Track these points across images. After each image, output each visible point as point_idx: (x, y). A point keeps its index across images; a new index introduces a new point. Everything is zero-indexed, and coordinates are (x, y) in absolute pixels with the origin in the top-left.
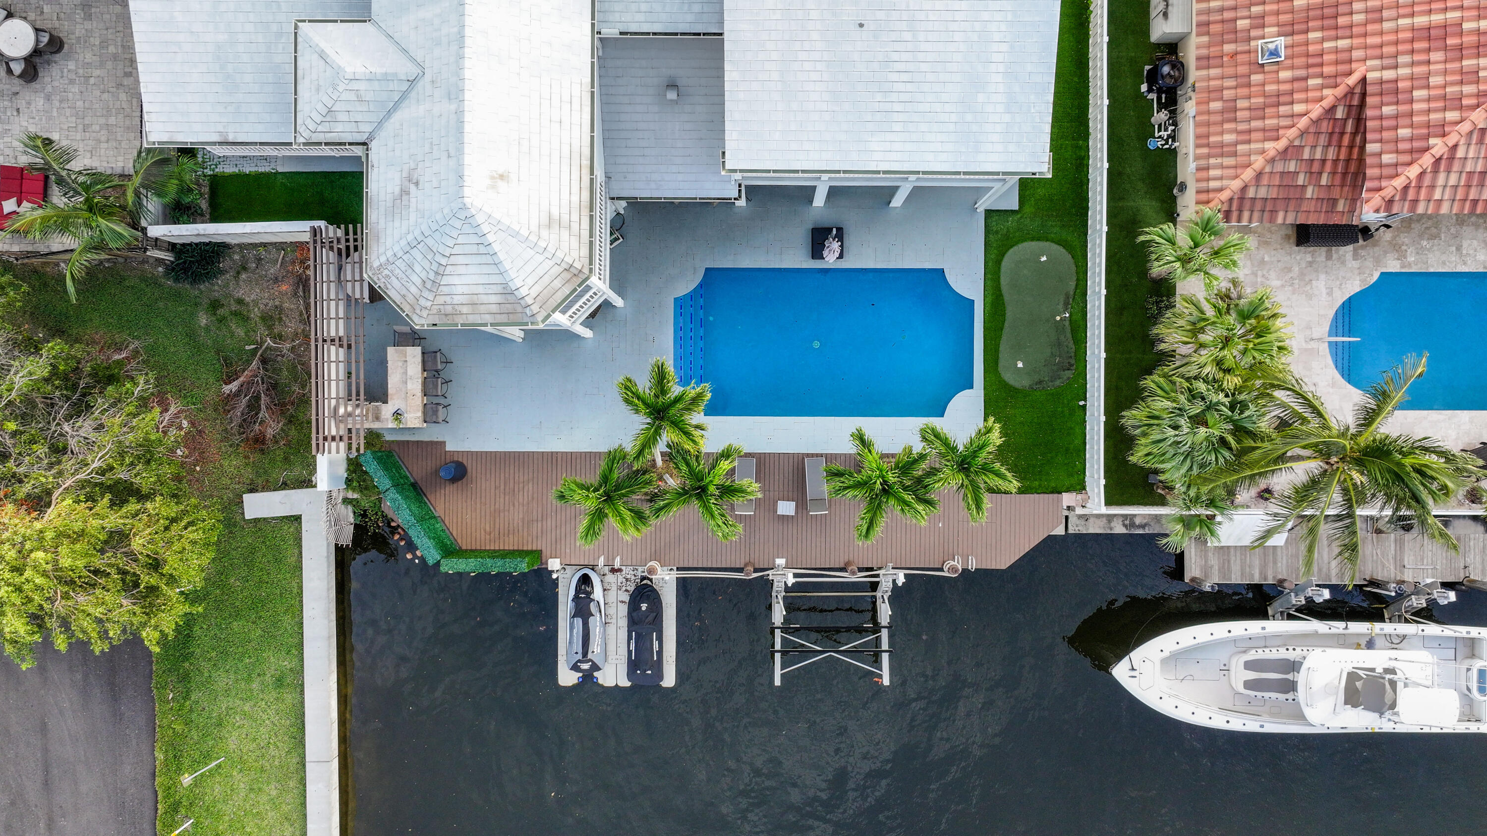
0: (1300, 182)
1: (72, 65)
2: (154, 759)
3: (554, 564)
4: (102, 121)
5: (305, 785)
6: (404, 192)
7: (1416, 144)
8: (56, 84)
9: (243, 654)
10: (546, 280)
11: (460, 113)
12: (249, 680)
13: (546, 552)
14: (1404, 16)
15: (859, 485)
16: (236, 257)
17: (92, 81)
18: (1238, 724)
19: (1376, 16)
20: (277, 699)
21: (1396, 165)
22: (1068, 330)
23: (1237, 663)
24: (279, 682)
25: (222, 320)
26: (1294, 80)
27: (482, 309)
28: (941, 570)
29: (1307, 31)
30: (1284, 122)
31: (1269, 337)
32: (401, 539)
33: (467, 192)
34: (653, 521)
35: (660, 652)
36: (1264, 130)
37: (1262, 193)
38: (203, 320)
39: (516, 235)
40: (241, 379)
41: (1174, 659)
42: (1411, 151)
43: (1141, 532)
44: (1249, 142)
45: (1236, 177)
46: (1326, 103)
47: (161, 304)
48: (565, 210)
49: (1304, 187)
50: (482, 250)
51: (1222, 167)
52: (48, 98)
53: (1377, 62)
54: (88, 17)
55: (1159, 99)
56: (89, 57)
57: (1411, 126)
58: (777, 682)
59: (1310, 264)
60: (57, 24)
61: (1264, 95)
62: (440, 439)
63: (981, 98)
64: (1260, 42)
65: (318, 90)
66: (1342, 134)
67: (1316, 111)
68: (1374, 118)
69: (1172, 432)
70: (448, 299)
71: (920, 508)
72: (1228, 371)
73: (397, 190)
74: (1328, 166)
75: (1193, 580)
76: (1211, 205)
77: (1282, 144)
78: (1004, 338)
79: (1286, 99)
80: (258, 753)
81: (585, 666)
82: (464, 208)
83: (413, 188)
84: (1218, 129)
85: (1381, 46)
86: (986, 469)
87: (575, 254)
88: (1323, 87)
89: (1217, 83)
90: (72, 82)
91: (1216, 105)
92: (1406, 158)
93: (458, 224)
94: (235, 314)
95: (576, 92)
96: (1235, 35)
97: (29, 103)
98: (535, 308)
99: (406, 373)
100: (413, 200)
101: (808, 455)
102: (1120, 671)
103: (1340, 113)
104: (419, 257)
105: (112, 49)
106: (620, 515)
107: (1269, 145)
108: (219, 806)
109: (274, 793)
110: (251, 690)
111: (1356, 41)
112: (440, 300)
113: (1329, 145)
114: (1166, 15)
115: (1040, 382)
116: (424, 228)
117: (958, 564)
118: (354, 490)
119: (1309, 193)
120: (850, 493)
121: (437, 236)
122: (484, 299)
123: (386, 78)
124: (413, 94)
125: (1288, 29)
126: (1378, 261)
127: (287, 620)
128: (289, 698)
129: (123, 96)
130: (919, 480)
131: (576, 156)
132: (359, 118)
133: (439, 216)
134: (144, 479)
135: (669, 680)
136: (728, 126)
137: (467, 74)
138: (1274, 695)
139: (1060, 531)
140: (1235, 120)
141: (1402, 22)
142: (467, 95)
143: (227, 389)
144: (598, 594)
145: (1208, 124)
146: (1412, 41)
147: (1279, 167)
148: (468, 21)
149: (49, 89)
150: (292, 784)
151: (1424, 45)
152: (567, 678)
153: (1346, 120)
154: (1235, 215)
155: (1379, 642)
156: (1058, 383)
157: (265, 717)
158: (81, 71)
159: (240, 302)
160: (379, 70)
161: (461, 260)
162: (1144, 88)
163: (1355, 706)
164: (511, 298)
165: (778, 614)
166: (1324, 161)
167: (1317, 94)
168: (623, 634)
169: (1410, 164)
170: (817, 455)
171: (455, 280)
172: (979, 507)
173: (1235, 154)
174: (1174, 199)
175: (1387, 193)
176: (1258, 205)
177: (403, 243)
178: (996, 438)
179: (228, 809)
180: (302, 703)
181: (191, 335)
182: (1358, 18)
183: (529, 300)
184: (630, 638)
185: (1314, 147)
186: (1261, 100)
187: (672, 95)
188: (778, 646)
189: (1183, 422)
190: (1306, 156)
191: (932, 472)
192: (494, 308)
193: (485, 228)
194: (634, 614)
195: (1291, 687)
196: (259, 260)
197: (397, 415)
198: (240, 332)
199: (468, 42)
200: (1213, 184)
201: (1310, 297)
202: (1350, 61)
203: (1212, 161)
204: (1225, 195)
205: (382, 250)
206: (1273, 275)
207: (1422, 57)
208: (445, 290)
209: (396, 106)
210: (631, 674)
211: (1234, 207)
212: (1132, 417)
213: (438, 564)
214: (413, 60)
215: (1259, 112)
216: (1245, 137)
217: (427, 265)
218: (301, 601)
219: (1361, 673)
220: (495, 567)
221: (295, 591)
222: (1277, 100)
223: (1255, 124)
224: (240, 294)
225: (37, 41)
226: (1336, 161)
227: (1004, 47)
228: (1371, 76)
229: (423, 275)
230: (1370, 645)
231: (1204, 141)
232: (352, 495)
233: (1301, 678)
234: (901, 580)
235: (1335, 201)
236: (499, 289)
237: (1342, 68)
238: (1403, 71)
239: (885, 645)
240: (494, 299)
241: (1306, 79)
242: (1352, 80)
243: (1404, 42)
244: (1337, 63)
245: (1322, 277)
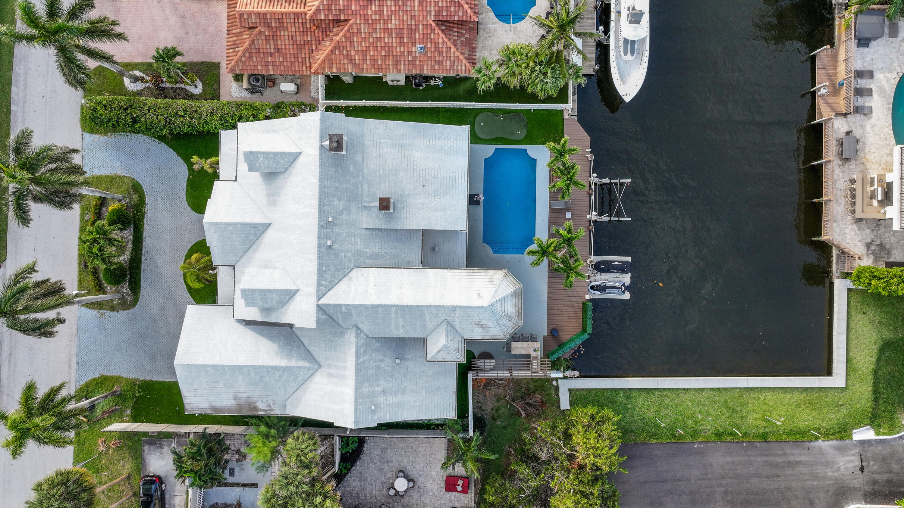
0: (464, 39)
1: (409, 467)
2: (656, 443)
3: (588, 297)
4: (428, 457)
5: (666, 389)
6: (482, 326)
7: (457, 5)
8: (415, 473)
9: (618, 410)
10: (508, 283)
11: (461, 307)
12: (628, 409)
13: (583, 300)
14: (414, 8)
15: (568, 188)
16: (477, 410)
17: (414, 460)
18: (646, 59)
19: (413, 17)
20: (634, 398)
21: (463, 11)
22: (506, 115)
23: (625, 58)
24: (628, 397)
25: (499, 416)
26: (431, 42)
27: (517, 303)
28: (591, 161)
29: (415, 38)
30: (445, 46)
31: (516, 50)
32: (576, 355)
33: (484, 305)
34: (579, 256)
35: (619, 262)
36: (447, 52)
37: (467, 52)
38: (499, 423)
39: (496, 292)
40: (520, 409)
41: (623, 79)
42: (459, 7)
43: (577, 90)
44: (450, 57)
45: (462, 61)
46: (440, 32)
47: (493, 438)
48: (486, 277)
49: (466, 38)
50: (501, 302)
51: (458, 66)
52: (420, 476)
53: (428, 17)
54: (391, 461)
55: (425, 82)
56: (406, 461)
57: (451, 7)
58: (630, 219)
59: (484, 30)
60: (394, 472)
61: (435, 52)
62: (543, 337)
63: (446, 148)
64: (417, 53)
65: (449, 353)
66: (449, 26)
67: (442, 35)
68: (447, 18)
69: (549, 84)
70: (514, 314)
71: (575, 168)
72: (528, 65)
73: (481, 329)
74: (459, 30)
75: (594, 71)
76: (471, 69)
77: (452, 46)
78: (509, 138)
79: (437, 44)
80: (654, 405)
81: (623, 288)
82: (489, 306)
83: (481, 323)
84: (445, 67)
85: (423, 15)
86: (563, 147)
87: (500, 275)
88: (435, 33)
89: (429, 66)
90: (414, 467)
91: (437, 67)
92: (461, 8)
93: (493, 308)
94: (497, 411)
95: (450, 274)
96: (414, 60)
97: (422, 483)
98: (517, 287)
99: (521, 347)
100: (485, 323)
101: (550, 207)
102: (627, 99)
103: (443, 28)
104: (502, 322)
105: (403, 453)
106: (577, 266)
107: (452, 51)
108: (673, 420)
109: (668, 400)
110: (631, 408)
111: (421, 23)
112: (514, 316)
113: (452, 30)
114: (398, 81)
115: (525, 125)
116: (493, 320)
117: (589, 155)
118: (561, 368)
119: (467, 36)
120: (570, 191)
121: (496, 315)
122: (514, 303)
123: (447, 331)
124: (452, 323)
125: (414, 44)
126: (483, 6)
127: (606, 394)
128: (634, 394)
129: (420, 449)
130: (566, 169)
131: (470, 274)
132: (457, 341)
133: (491, 314)
134: (562, 428)
135: (629, 259)
136: (453, 229)
137: (448, 305)
138: (636, 46)
139: (576, 118)
140: (442, 61)
141: (416, 9)
142: (455, 305)
143: (523, 415)
144: (597, 283)
145: (443, 70)
146: (423, 6)
147: (459, 47)
148: (432, 304)
149: (417, 475)
150: (665, 393)
151: (424, 3)
152: (627, 296)
153: (445, 26)
154: (474, 61)
155: (618, 10)
156: (525, 119)
157: (641, 403)
158: (411, 464)
159: (492, 409)
160: (445, 333)
161: (503, 309)
162: (421, 88)
163: (640, 21)
164: (514, 294)
165: (605, 218)
166: (458, 32)
167: (437, 35)
168: (612, 275)
169: (463, 7)
170: (550, 204)
171: (509, 311)
172: (576, 150)
173: (454, 61)
174: (461, 78)
175: (472, 14)
176: (471, 53)
177: (497, 327)
178: (552, 144)
179: (674, 417)
180: (636, 389)
181: (504, 427)
182: (413, 22)
183: (515, 289)
184: (614, 272)
185: (453, 36)
186: (437, 53)
187: (437, 249)
188: (617, 219)
189: (545, 81)
190: (456, 38)
191: (564, 164)
192: (517, 300)
193: (495, 300)
194: (605, 270)
195: (633, 42)
196: (478, 402)
197: (535, 351)
198: (503, 410)
199: (438, 304)
200: (463, 68)
201: (496, 30)
202: (427, 25)
203: (455, 68)
204: (468, 65)
205: (498, 334)
206: (487, 43)
207: (429, 3)
208: (512, 314)
209: (455, 329)
210: (626, 272)
211: (471, 61)
212: (541, 95)
213: (589, 334)
214: (441, 323)
215: (441, 53)
216: (449, 58)
217: (504, 319)
218: (599, 389)
219: (629, 19)
220: (590, 314)
221: (595, 392)
222: (437, 48)
223: (444, 55)
224: (490, 410)
225: (401, 477)
226: (458, 28)
227: (431, 140)
228: (433, 19)
229: (507, 321)
230: (619, 13)
231: (448, 71)
232: (562, 370)
233: (630, 38)
234: (595, 175)
235: (470, 27)
236: (511, 297)
237: (429, 27)
238: (432, 9)
239: (617, 181)
240: (514, 300)
241: (431, 38)
242: (434, 25)
243: (423, 8)
244: (427, 29)
245: (488, 26)
